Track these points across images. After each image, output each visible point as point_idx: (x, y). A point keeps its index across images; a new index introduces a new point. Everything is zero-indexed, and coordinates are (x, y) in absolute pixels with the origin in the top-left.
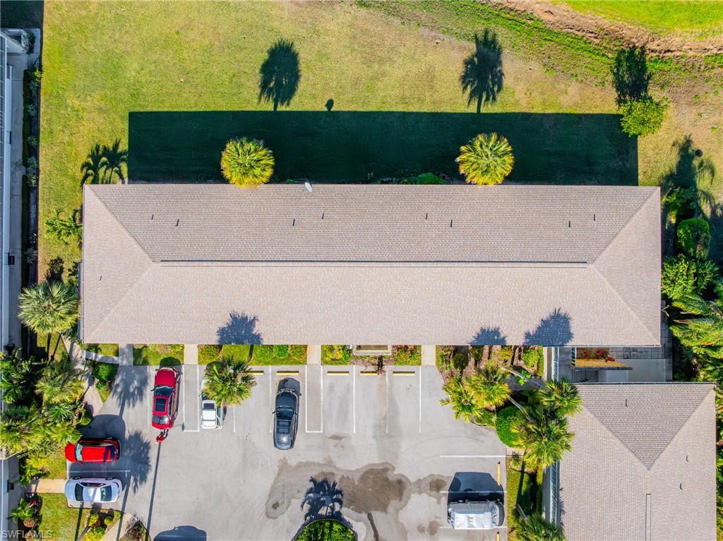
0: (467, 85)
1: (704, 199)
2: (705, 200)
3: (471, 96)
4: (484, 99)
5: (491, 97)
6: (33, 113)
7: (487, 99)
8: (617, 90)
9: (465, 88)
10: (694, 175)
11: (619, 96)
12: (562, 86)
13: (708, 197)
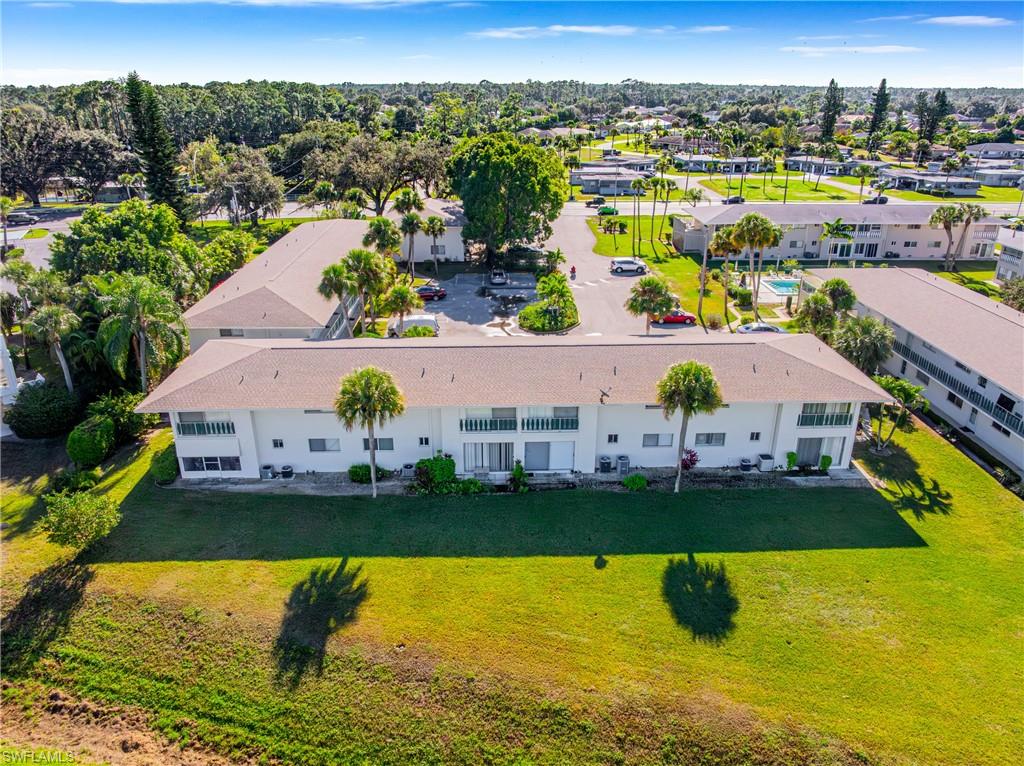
5: (319, 575)
7: (326, 573)
8: (81, 594)
9: (363, 585)
11: (83, 586)
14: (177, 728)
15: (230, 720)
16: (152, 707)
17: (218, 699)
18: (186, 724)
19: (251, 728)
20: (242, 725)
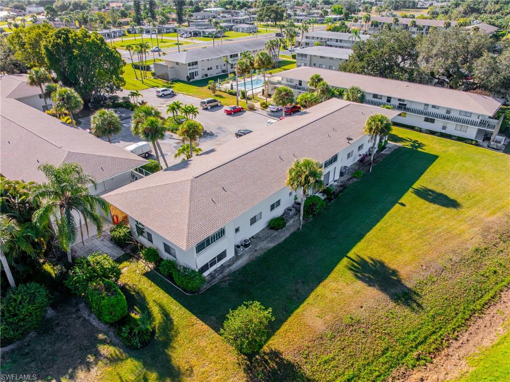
0: (374, 262)
1: (117, 355)
2: (114, 355)
3: (362, 259)
4: (355, 264)
5: (353, 268)
6: (452, 138)
7: (353, 266)
8: (289, 363)
9: (372, 260)
10: (146, 365)
11: (282, 359)
12: (328, 318)
13: (113, 360)
14: (418, 359)
15: (426, 338)
16: (399, 364)
17: (412, 336)
18: (419, 355)
19: (434, 332)
20: (431, 335)
